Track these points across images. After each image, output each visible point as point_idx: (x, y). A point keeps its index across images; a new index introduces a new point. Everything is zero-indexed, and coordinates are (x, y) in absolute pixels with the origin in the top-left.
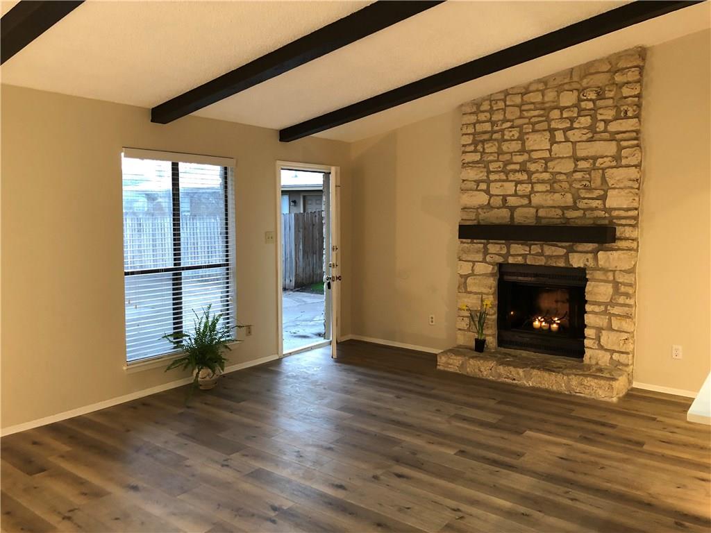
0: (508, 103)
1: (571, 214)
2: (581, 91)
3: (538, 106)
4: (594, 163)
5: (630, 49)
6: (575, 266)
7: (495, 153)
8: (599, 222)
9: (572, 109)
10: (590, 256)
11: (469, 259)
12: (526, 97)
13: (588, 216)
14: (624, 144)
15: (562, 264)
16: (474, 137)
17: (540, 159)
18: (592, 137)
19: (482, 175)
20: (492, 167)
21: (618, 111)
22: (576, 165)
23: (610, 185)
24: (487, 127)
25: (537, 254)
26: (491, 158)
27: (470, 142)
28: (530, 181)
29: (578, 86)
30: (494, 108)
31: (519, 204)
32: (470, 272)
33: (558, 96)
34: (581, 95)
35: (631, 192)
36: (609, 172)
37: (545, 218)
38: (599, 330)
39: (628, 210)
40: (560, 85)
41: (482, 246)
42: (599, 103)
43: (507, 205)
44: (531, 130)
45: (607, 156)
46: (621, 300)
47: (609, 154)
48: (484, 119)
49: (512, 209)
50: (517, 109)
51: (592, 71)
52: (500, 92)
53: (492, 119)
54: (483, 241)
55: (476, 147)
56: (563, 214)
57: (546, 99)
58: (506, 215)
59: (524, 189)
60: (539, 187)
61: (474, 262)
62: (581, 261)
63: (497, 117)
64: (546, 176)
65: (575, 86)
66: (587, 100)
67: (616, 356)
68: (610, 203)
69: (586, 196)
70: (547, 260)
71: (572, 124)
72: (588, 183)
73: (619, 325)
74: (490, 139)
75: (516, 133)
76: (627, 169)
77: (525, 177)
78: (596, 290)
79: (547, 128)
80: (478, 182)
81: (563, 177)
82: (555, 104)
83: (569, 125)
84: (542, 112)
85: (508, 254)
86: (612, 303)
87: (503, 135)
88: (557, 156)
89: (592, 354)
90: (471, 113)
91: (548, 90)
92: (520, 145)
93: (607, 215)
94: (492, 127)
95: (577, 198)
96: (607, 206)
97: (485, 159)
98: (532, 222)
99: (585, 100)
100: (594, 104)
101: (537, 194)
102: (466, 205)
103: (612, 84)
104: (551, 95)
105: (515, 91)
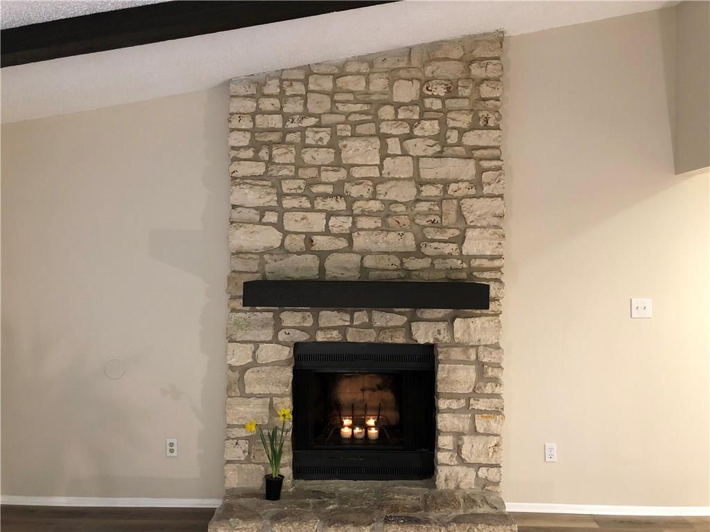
0: (311, 87)
1: (413, 264)
2: (425, 82)
3: (359, 97)
4: (445, 190)
5: (489, 34)
6: (421, 341)
7: (292, 164)
8: (453, 276)
9: (410, 107)
10: (442, 326)
11: (249, 338)
12: (340, 82)
13: (437, 267)
14: (485, 164)
15: (400, 339)
16: (253, 136)
17: (366, 178)
18: (442, 151)
19: (270, 200)
20: (287, 186)
21: (476, 118)
22: (419, 192)
23: (468, 222)
24: (276, 121)
25: (364, 326)
26: (285, 172)
27: (246, 143)
28: (350, 212)
29: (419, 75)
31: (333, 247)
32: (250, 360)
33: (391, 86)
34: (425, 88)
35: (495, 233)
36: (467, 203)
37: (377, 269)
38: (458, 435)
39: (492, 258)
40: (392, 70)
41: (270, 315)
42: (450, 103)
43: (313, 248)
44: (350, 135)
45: (462, 181)
46: (488, 389)
47: (465, 178)
48: (271, 108)
49: (323, 255)
50: (327, 99)
51: (439, 54)
52: (298, 68)
53: (285, 110)
54: (272, 308)
55: (257, 151)
56: (402, 263)
57: (372, 88)
58: (312, 265)
59: (341, 224)
60: (364, 223)
61: (257, 344)
62: (430, 334)
63: (293, 107)
64: (374, 205)
65: (414, 73)
66: (432, 96)
67: (483, 472)
68: (470, 248)
69: (435, 238)
70: (378, 335)
71: (411, 130)
72: (438, 219)
73: (485, 425)
74: (282, 142)
75: (325, 136)
76: (490, 200)
77: (341, 205)
78: (453, 377)
79: (373, 131)
80: (262, 211)
81: (401, 208)
82: (386, 97)
83: (407, 131)
84: (366, 107)
85: (316, 327)
86: (476, 394)
87: (304, 137)
88: (391, 175)
89: (448, 472)
90: (246, 97)
91: (376, 75)
92: (333, 156)
93: (465, 265)
94: (285, 122)
95: (421, 241)
96: (464, 252)
97: (274, 173)
98: (353, 275)
99: (429, 97)
100: (443, 103)
101: (362, 233)
102: (242, 247)
103: (468, 78)
104: (378, 84)
105: (323, 69)
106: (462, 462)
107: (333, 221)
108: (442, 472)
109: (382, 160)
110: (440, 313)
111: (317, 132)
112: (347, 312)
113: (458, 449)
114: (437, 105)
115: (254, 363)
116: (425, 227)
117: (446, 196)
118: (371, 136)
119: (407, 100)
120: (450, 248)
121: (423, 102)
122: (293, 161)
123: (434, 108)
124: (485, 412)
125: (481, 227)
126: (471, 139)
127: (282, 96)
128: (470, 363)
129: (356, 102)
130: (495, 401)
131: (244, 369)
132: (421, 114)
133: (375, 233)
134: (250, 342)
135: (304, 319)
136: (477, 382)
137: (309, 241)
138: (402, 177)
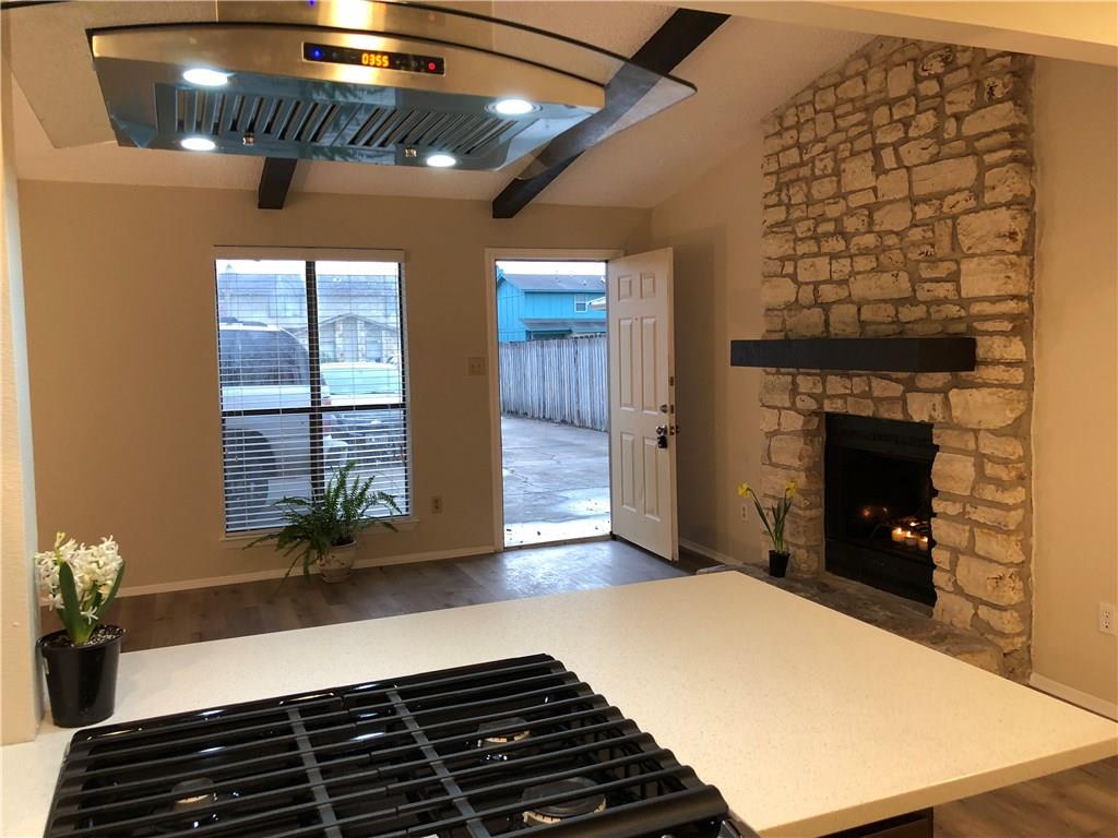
0: (818, 107)
1: (908, 314)
2: (920, 60)
3: (858, 104)
4: (941, 207)
6: (917, 419)
7: (803, 203)
8: (951, 329)
9: (907, 100)
10: (938, 398)
11: (774, 403)
12: (841, 91)
13: (934, 317)
14: (989, 159)
15: (897, 414)
16: (778, 178)
17: (862, 207)
18: (938, 153)
19: (788, 247)
20: (800, 230)
21: (979, 92)
22: (914, 214)
23: (965, 250)
24: (794, 156)
25: (862, 395)
26: (798, 214)
27: (773, 187)
28: (848, 253)
30: (802, 120)
31: (836, 297)
32: (776, 427)
33: (886, 78)
34: (920, 70)
35: (1002, 262)
36: (964, 220)
38: (955, 552)
40: (889, 56)
41: (789, 378)
42: (949, 80)
43: (819, 300)
44: (849, 155)
45: (961, 190)
46: (988, 494)
47: (964, 186)
48: (791, 142)
49: (827, 308)
50: (830, 117)
52: (808, 88)
53: (801, 140)
54: (791, 370)
55: (779, 196)
56: (897, 314)
58: (819, 321)
59: (842, 268)
60: (860, 264)
61: (780, 410)
62: (925, 409)
63: (807, 135)
64: (870, 240)
66: (929, 77)
67: (983, 611)
68: (968, 287)
69: (928, 276)
70: (877, 407)
71: (906, 132)
72: (930, 249)
73: (987, 547)
74: (797, 179)
76: (993, 212)
77: (842, 245)
78: (950, 469)
79: (870, 145)
80: (782, 259)
81: (894, 240)
83: (902, 134)
84: (863, 115)
85: (824, 394)
87: (813, 169)
88: (886, 198)
90: (772, 136)
91: (872, 71)
92: (835, 185)
93: (963, 313)
94: (801, 155)
95: (915, 280)
96: (963, 294)
97: (792, 216)
98: (852, 331)
99: (925, 79)
100: (941, 83)
101: (858, 277)
102: (770, 304)
106: (959, 590)
107: (835, 265)
108: (942, 598)
109: (876, 179)
111: (823, 160)
112: (847, 378)
113: (953, 571)
114: (934, 87)
115: (778, 431)
116: (919, 261)
118: (867, 150)
119: (902, 92)
120: (945, 290)
121: (918, 89)
122: (805, 199)
123: (930, 94)
124: (986, 526)
125: (983, 255)
127: (798, 125)
128: (968, 453)
129: (854, 112)
131: (772, 436)
132: (917, 106)
133: (870, 275)
134: (776, 408)
135: (815, 384)
136: (975, 481)
137: (817, 291)
138: (898, 197)
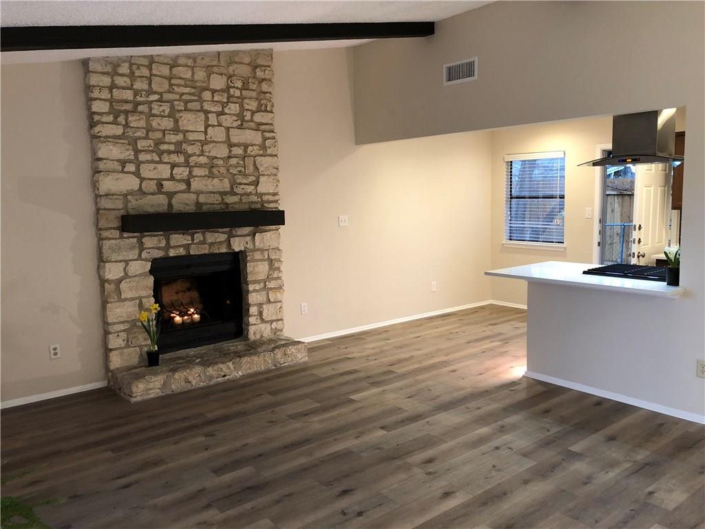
0: (154, 72)
1: (230, 199)
3: (188, 83)
4: (245, 151)
5: (265, 50)
6: (237, 250)
7: (143, 128)
8: (253, 206)
10: (248, 239)
11: (120, 258)
13: (244, 201)
14: (268, 135)
15: (224, 250)
16: (111, 104)
17: (197, 141)
18: (242, 125)
19: (129, 154)
20: (141, 144)
22: (230, 151)
24: (128, 95)
26: (139, 134)
27: (106, 110)
28: (187, 164)
29: (226, 72)
30: (136, 75)
31: (178, 189)
32: (123, 274)
36: (259, 159)
37: (206, 204)
38: (260, 305)
39: (273, 194)
40: (208, 66)
43: (163, 190)
44: (183, 109)
45: (255, 145)
47: (257, 143)
48: (123, 84)
49: (170, 195)
51: (237, 59)
52: (143, 56)
53: (134, 87)
54: (136, 234)
55: (116, 117)
56: (223, 200)
57: (196, 77)
58: (164, 203)
59: (182, 172)
60: (197, 172)
61: (127, 262)
62: (242, 244)
63: (140, 85)
64: (203, 160)
65: (223, 70)
66: (234, 87)
69: (243, 182)
72: (243, 170)
74: (134, 111)
75: (166, 108)
77: (181, 159)
79: (199, 108)
80: (123, 163)
81: (221, 162)
82: (205, 84)
83: (220, 109)
84: (193, 91)
85: (168, 246)
86: (269, 278)
87: (151, 109)
88: (212, 139)
89: (256, 329)
90: (103, 73)
91: (198, 68)
92: (172, 123)
94: (135, 97)
95: (233, 184)
97: (130, 134)
98: (191, 208)
99: (232, 87)
101: (196, 179)
102: (109, 190)
103: (254, 77)
104: (200, 75)
105: (161, 60)
106: (263, 320)
107: (176, 170)
108: (252, 329)
109: (206, 128)
110: (247, 230)
111: (160, 106)
112: (188, 234)
113: (261, 313)
114: (238, 93)
115: (126, 276)
116: (235, 174)
117: (247, 155)
118: (198, 111)
119: (218, 88)
120: (250, 189)
121: (229, 91)
122: (144, 126)
123: (236, 95)
124: (275, 288)
125: (267, 175)
126: (258, 118)
127: (132, 75)
128: (264, 260)
129: (186, 86)
130: (279, 281)
131: (119, 281)
132: (228, 98)
133: (205, 178)
134: (121, 261)
135: (159, 241)
136: (269, 271)
137: (160, 185)
138: (219, 140)
